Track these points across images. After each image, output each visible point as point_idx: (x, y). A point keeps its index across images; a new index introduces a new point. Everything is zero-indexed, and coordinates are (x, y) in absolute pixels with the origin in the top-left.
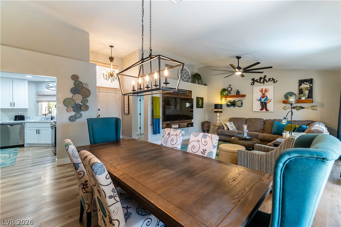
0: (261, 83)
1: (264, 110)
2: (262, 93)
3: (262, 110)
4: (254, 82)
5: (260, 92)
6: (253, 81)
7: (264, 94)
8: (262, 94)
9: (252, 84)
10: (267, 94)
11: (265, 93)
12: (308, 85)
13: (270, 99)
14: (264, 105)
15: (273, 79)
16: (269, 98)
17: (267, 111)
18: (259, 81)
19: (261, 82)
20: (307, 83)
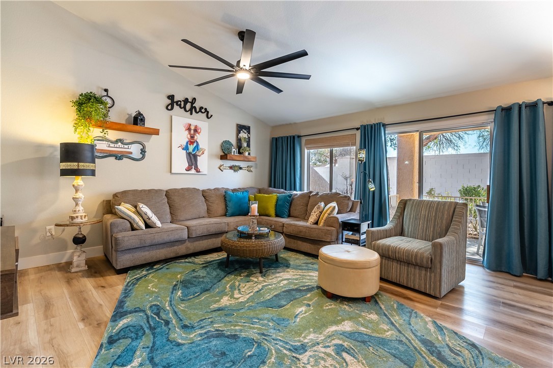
0: (186, 111)
1: (193, 171)
2: (190, 133)
3: (188, 169)
4: (172, 104)
5: (186, 130)
6: (169, 101)
7: (192, 137)
8: (189, 136)
9: (169, 107)
10: (198, 137)
11: (194, 134)
12: (246, 135)
13: (202, 149)
14: (193, 160)
15: (206, 109)
16: (201, 146)
17: (197, 172)
18: (182, 106)
19: (187, 109)
20: (245, 131)
